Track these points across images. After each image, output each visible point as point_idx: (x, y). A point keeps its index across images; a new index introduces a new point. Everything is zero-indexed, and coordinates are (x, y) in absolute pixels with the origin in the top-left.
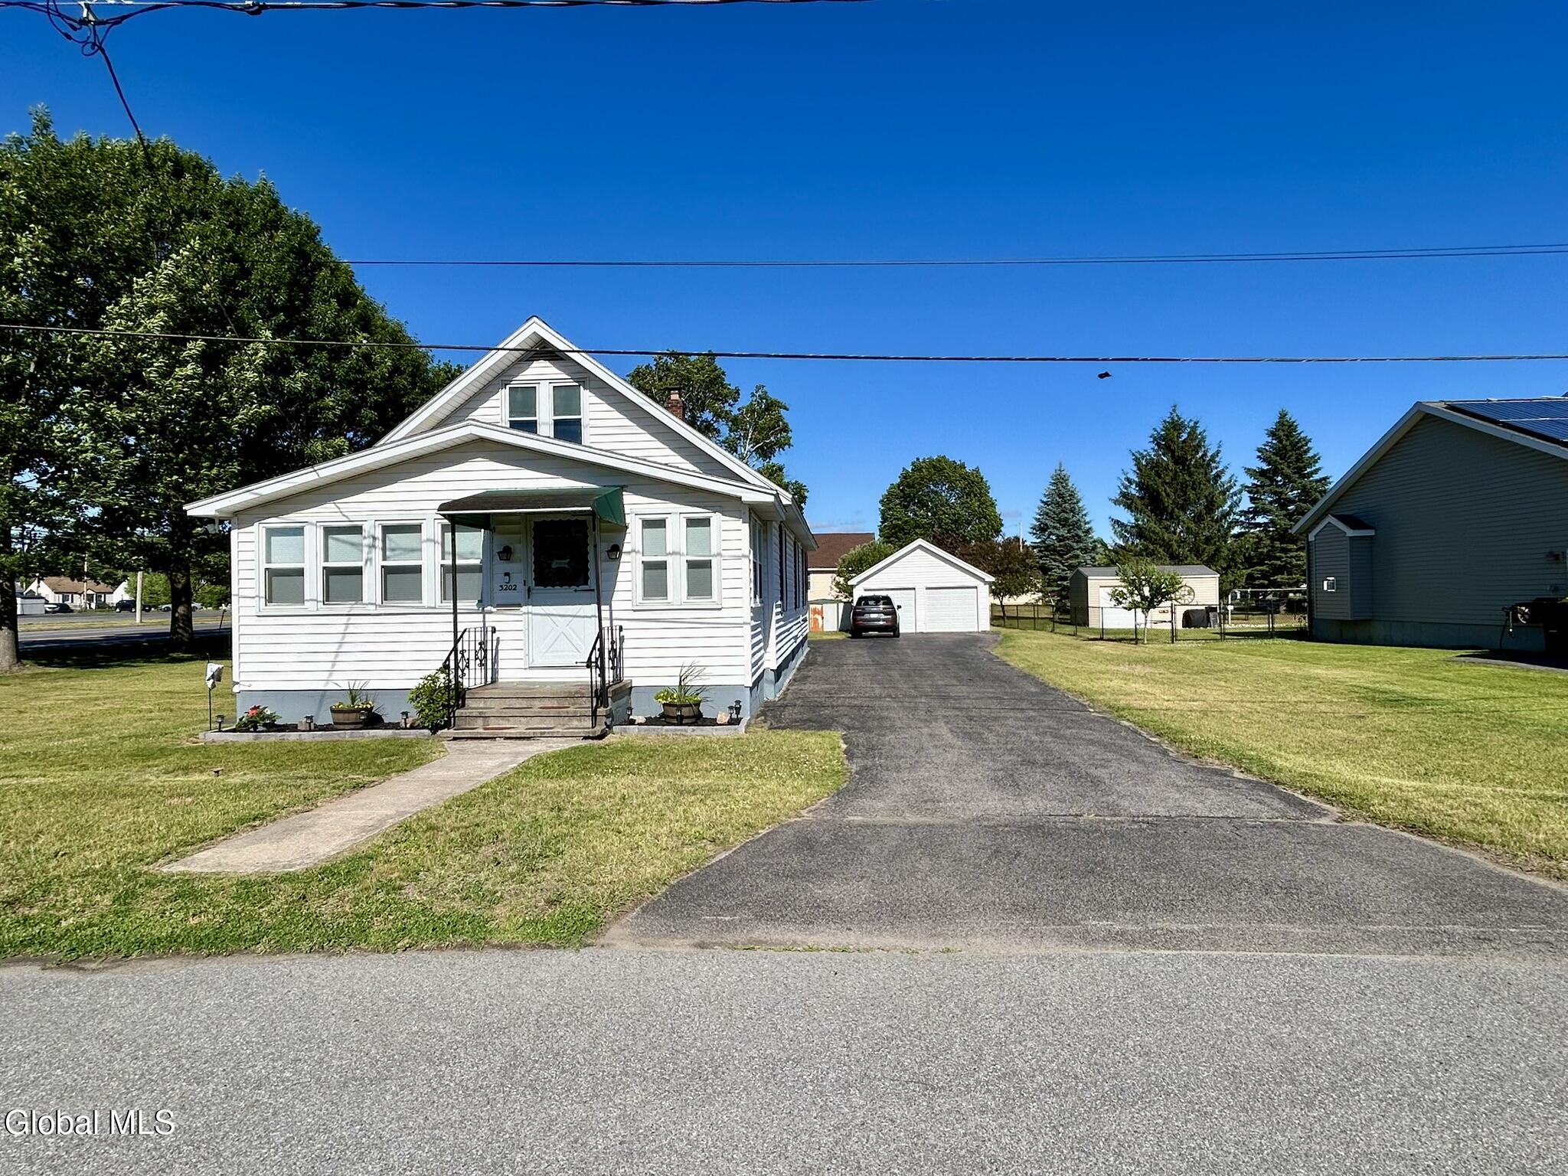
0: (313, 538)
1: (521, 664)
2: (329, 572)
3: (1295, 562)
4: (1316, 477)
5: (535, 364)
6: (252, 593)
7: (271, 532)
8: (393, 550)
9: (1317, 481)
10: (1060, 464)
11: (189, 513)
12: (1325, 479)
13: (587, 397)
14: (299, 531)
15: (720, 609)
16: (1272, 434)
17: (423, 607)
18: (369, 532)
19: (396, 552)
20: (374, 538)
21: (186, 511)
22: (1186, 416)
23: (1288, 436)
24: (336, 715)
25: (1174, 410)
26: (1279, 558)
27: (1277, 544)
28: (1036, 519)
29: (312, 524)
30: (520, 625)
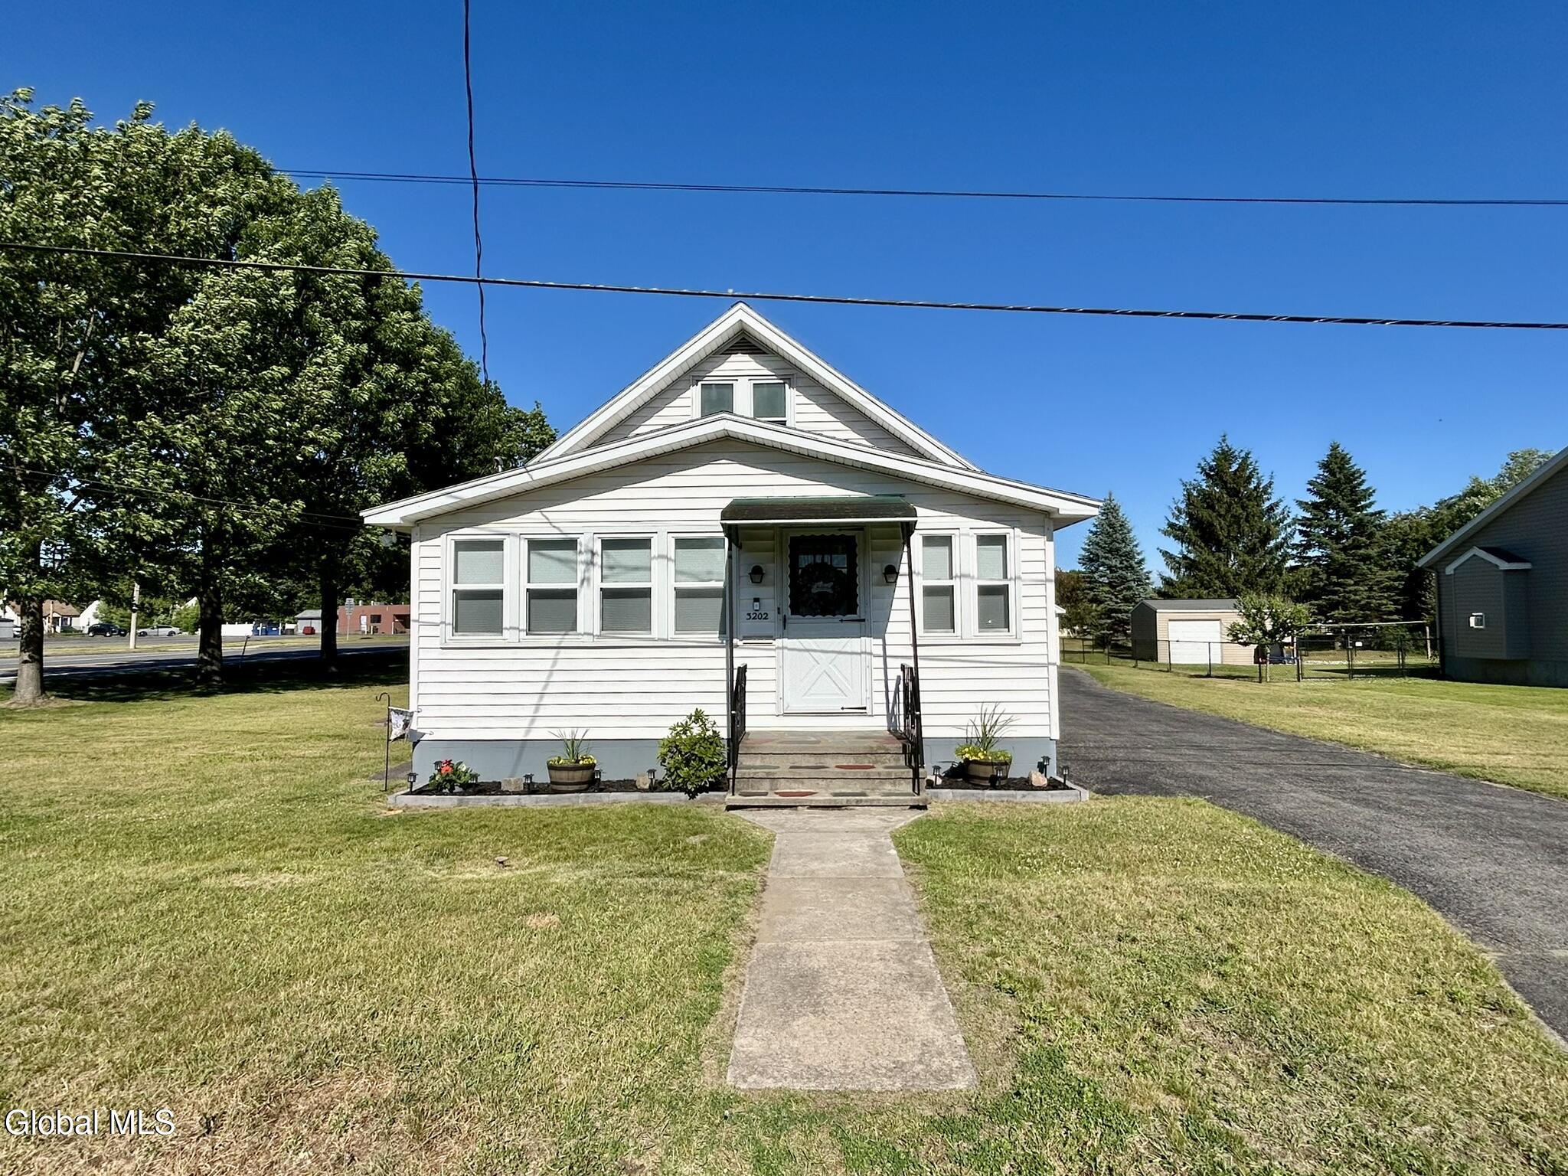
0: (515, 552)
1: (772, 710)
2: (534, 595)
3: (1353, 597)
4: (1370, 510)
5: (733, 357)
6: (437, 619)
7: (460, 546)
8: (611, 568)
9: (1372, 514)
10: (1110, 494)
11: (366, 521)
12: (1380, 513)
13: (793, 397)
14: (498, 546)
15: (1019, 645)
16: (1325, 466)
17: (653, 639)
18: (586, 546)
19: (615, 571)
20: (593, 554)
21: (363, 518)
22: (1237, 446)
23: (1341, 469)
24: (553, 772)
25: (1224, 441)
26: (1335, 593)
27: (1334, 579)
28: (1084, 549)
29: (515, 535)
30: (772, 663)
